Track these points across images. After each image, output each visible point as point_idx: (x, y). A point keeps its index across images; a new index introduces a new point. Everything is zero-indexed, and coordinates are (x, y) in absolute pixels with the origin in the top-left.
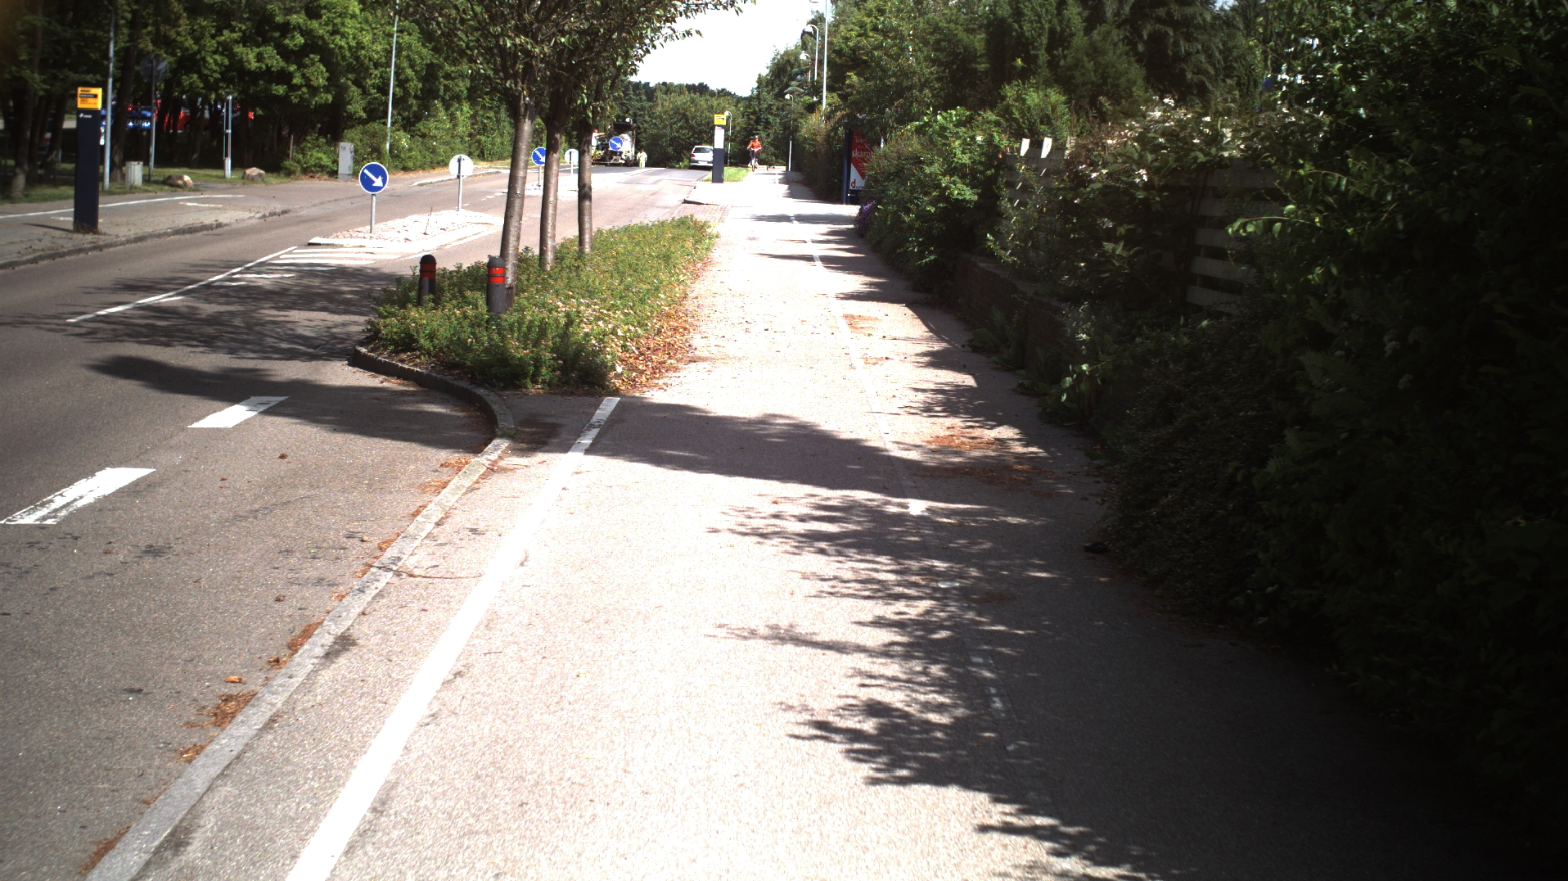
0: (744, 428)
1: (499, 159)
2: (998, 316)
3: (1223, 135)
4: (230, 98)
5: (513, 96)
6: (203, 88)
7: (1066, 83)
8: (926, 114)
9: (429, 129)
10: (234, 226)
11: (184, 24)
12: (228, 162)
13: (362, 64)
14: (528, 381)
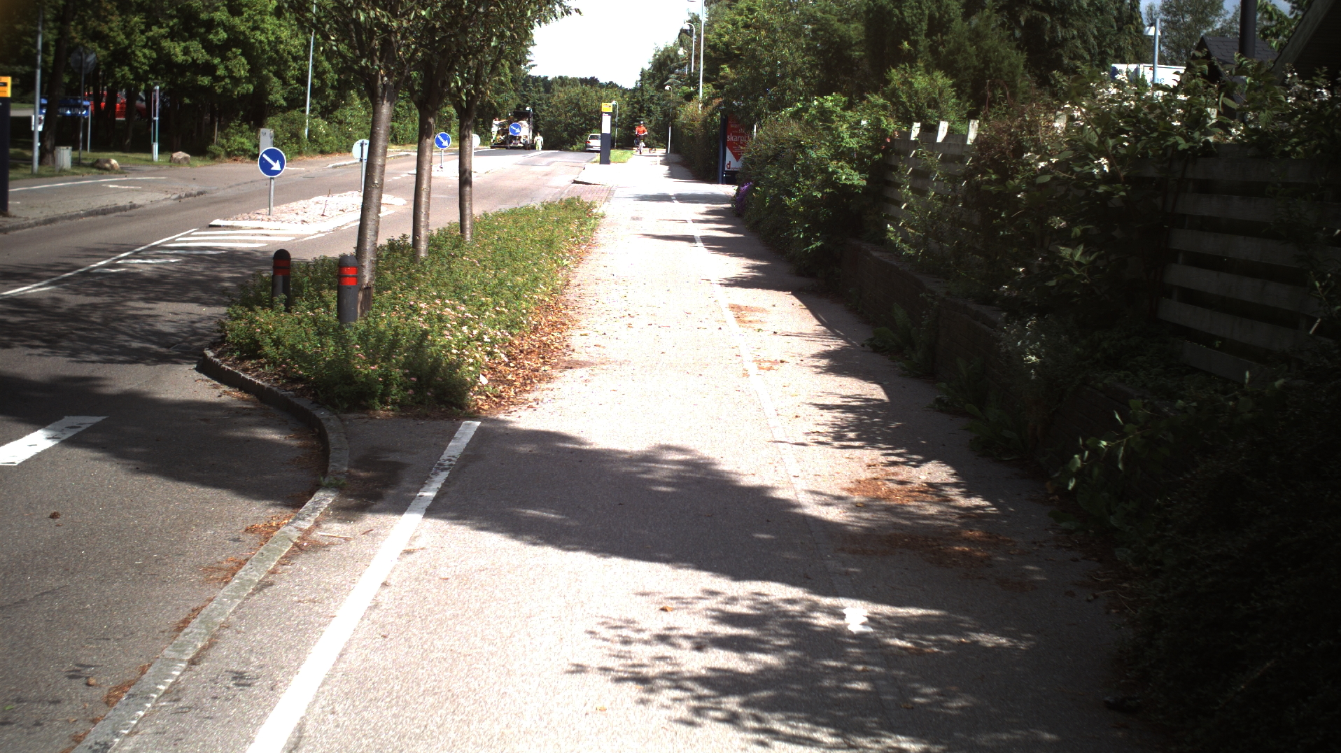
0: (624, 469)
1: (411, 143)
2: (900, 314)
3: (1208, 116)
4: (158, 88)
5: (369, 75)
6: (133, 80)
7: (949, 68)
8: (799, 100)
9: (345, 116)
10: (148, 208)
11: (116, 21)
12: (156, 147)
13: (281, 57)
14: (376, 401)
